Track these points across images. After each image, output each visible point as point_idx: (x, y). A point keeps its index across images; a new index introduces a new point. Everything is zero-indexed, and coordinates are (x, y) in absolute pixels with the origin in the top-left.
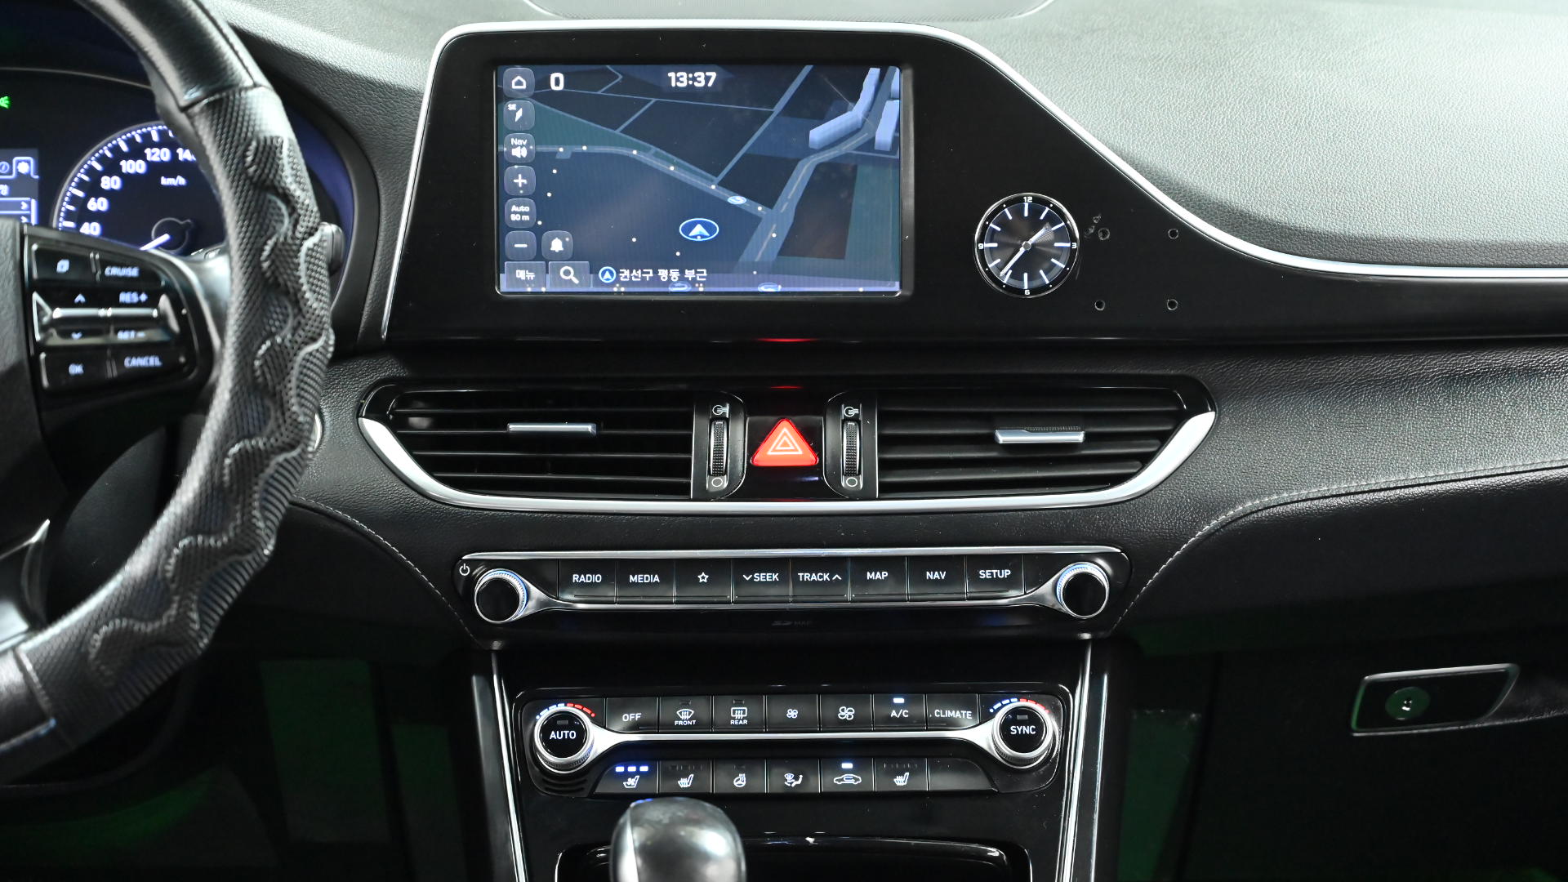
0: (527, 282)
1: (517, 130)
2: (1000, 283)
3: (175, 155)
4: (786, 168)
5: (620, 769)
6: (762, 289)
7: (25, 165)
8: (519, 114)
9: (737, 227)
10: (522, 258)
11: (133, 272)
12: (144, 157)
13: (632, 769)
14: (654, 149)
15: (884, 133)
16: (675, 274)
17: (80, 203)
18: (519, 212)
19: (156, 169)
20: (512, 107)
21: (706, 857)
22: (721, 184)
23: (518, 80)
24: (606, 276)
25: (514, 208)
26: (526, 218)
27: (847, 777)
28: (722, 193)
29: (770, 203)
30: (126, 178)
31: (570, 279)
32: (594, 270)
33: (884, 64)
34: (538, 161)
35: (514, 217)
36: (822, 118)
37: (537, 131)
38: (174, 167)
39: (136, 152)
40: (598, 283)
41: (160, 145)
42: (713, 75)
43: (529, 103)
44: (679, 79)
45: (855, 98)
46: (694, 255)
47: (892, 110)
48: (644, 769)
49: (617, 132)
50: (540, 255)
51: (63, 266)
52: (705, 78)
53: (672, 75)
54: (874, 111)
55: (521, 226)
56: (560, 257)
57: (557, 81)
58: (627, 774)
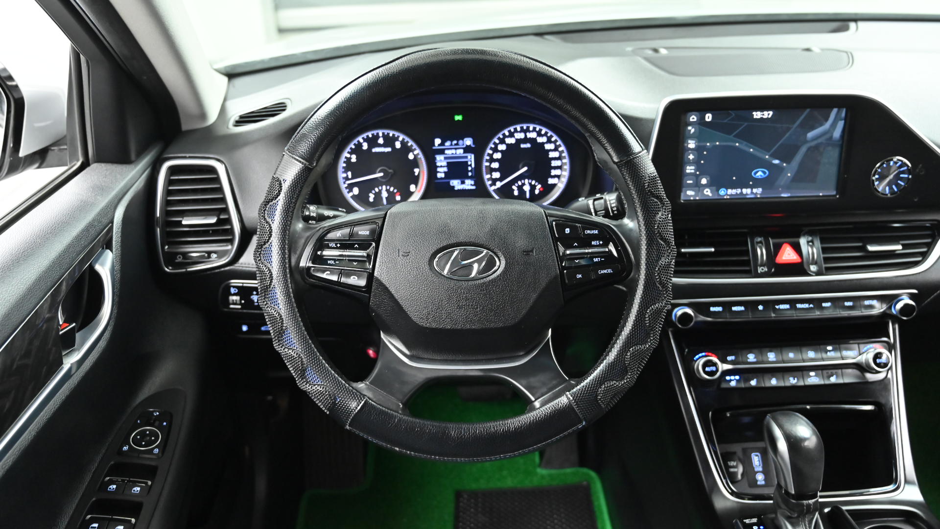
0: (691, 196)
1: (692, 137)
2: (877, 192)
3: (526, 136)
4: (797, 148)
5: (728, 378)
6: (783, 195)
7: (468, 142)
8: (693, 131)
9: (775, 171)
10: (690, 187)
11: (596, 232)
12: (514, 137)
13: (732, 378)
14: (745, 143)
15: (837, 133)
16: (749, 191)
17: (491, 156)
18: (690, 169)
19: (519, 141)
20: (690, 128)
21: (805, 439)
22: (770, 156)
23: (693, 118)
24: (722, 192)
25: (688, 167)
26: (693, 171)
27: (813, 379)
28: (771, 159)
29: (788, 162)
30: (508, 145)
31: (708, 192)
32: (718, 190)
33: (840, 107)
34: (698, 150)
35: (688, 171)
36: (813, 128)
37: (696, 137)
38: (526, 140)
39: (511, 135)
40: (719, 195)
41: (520, 132)
42: (771, 113)
43: (697, 126)
44: (757, 115)
45: (827, 120)
46: (757, 183)
47: (841, 125)
48: (737, 378)
49: (731, 137)
50: (697, 186)
51: (567, 231)
52: (768, 114)
53: (754, 113)
54: (834, 125)
55: (690, 174)
56: (705, 186)
57: (709, 117)
58: (731, 380)
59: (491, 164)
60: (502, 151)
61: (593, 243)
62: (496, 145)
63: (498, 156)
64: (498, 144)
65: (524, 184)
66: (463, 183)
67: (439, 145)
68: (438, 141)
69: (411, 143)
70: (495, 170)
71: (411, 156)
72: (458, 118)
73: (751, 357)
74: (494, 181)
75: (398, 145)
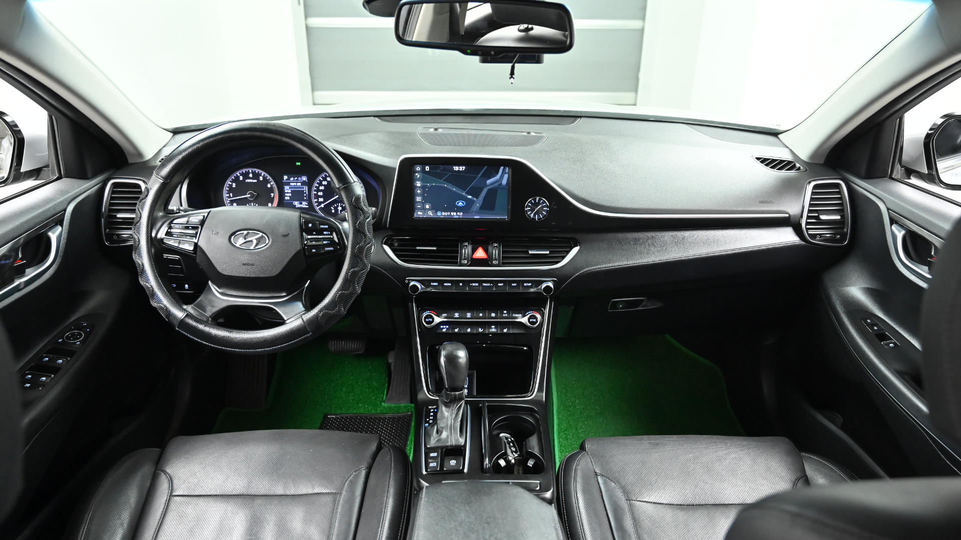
0: (420, 215)
1: (418, 180)
2: (530, 218)
4: (482, 189)
5: (442, 327)
6: (475, 217)
7: (304, 178)
8: (418, 176)
9: (470, 203)
10: (419, 209)
11: (327, 227)
13: (444, 327)
14: (450, 185)
15: (504, 182)
16: (455, 214)
17: (318, 188)
18: (418, 199)
20: (417, 174)
21: (460, 358)
22: (466, 193)
23: (418, 168)
24: (439, 214)
25: (417, 198)
26: (420, 200)
27: (493, 330)
28: (466, 195)
29: (477, 198)
30: (328, 182)
31: (430, 214)
32: (436, 212)
33: (505, 166)
34: (423, 187)
35: (418, 200)
36: (490, 178)
37: (422, 180)
40: (437, 215)
42: (464, 168)
43: (421, 174)
44: (456, 168)
45: (497, 173)
46: (459, 209)
47: (506, 176)
48: (447, 327)
49: (442, 181)
50: (423, 209)
51: (310, 225)
52: (462, 168)
53: (454, 167)
54: (502, 177)
55: (419, 202)
56: (428, 209)
57: (427, 168)
58: (443, 328)
59: (318, 193)
60: (324, 185)
61: (325, 233)
62: (321, 181)
63: (322, 188)
64: (322, 181)
65: (338, 206)
66: (301, 203)
67: (286, 180)
68: (286, 177)
69: (269, 177)
70: (321, 197)
71: (269, 186)
72: (298, 164)
73: (457, 315)
74: (320, 203)
75: (261, 178)
